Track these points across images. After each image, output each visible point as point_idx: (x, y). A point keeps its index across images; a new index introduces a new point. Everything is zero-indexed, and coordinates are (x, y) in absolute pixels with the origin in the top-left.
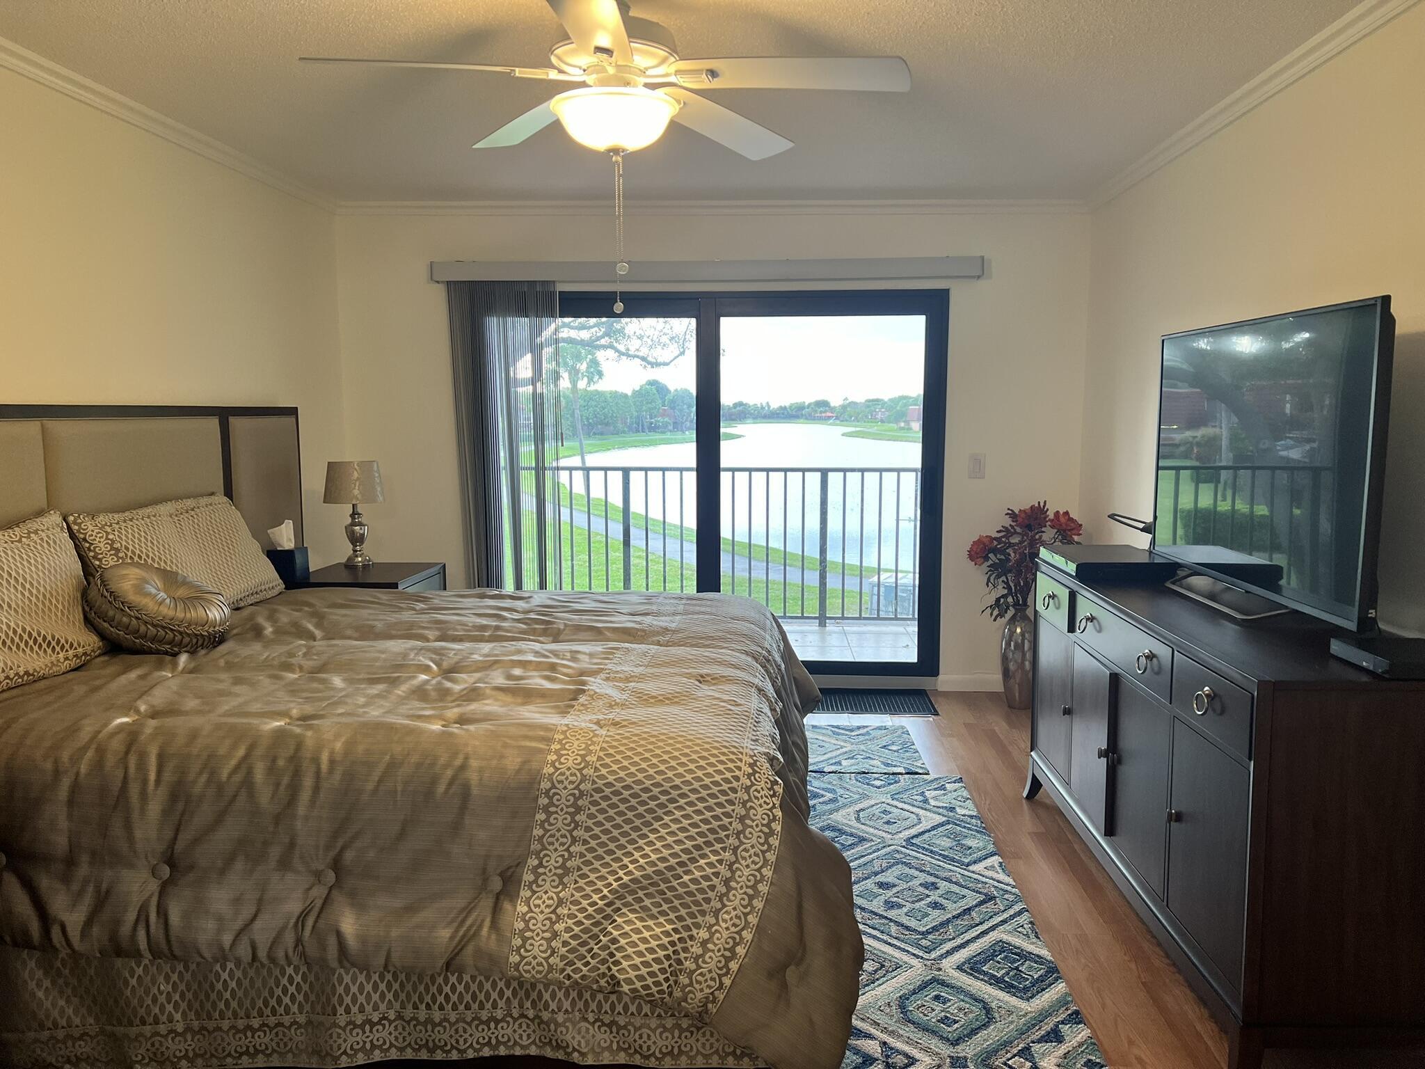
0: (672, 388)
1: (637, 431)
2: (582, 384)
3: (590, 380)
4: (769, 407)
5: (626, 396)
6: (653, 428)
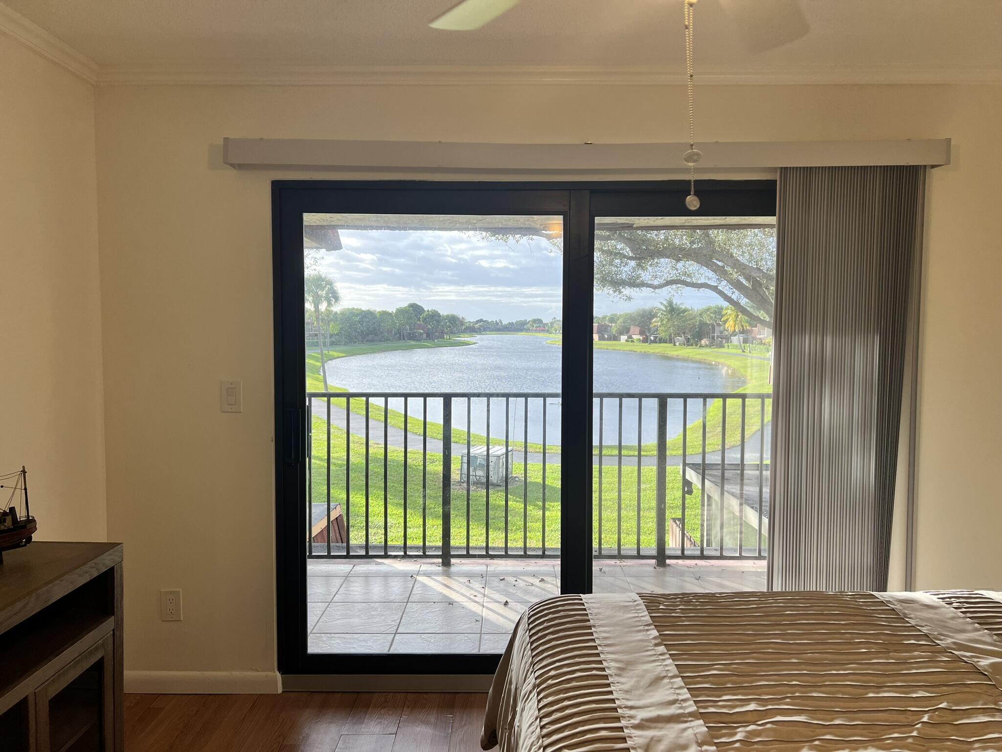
0: (426, 309)
1: (400, 339)
2: (323, 307)
3: (329, 304)
4: (502, 323)
5: (390, 314)
6: (412, 337)
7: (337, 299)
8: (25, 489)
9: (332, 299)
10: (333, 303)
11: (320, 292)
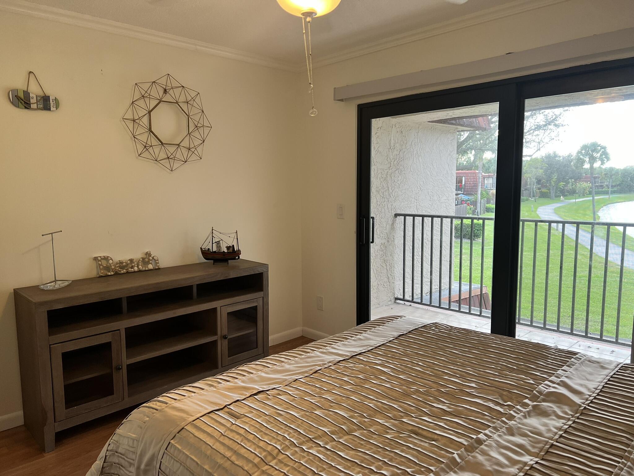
7: (608, 159)
8: (237, 239)
9: (604, 159)
10: (605, 161)
11: (595, 154)
